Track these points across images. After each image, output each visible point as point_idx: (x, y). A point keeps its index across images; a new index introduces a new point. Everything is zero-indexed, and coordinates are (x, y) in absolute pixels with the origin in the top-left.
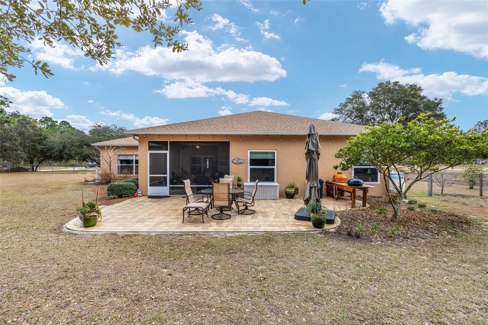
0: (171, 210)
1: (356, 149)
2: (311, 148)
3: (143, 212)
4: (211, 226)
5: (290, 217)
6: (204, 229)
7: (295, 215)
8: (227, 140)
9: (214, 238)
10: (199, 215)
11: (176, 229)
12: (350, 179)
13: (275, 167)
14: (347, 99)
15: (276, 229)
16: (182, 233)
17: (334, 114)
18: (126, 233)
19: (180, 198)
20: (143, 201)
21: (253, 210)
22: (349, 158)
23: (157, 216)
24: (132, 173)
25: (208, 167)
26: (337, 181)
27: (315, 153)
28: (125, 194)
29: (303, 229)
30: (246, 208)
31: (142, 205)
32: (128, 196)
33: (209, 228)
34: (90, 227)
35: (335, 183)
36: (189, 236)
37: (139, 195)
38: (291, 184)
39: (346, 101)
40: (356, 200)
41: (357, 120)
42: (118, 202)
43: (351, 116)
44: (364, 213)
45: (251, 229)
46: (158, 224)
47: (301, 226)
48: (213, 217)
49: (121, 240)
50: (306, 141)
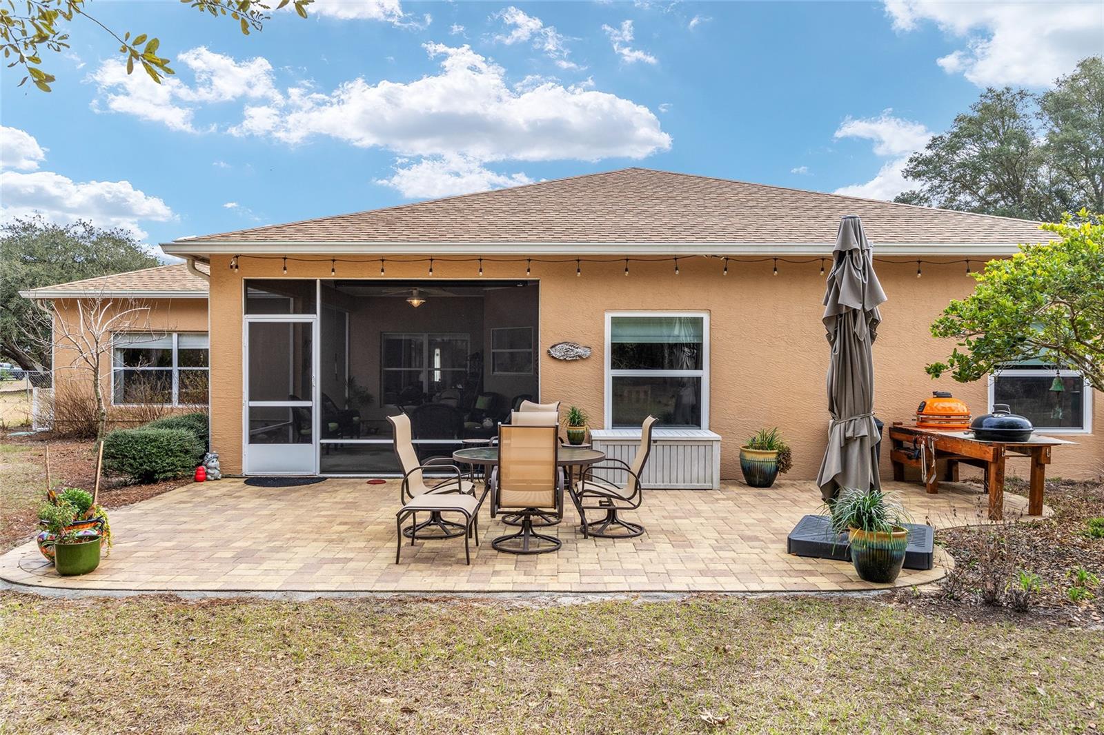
0: (341, 524)
1: (1010, 304)
2: (848, 299)
3: (245, 529)
4: (495, 573)
5: (770, 546)
6: (477, 582)
7: (789, 539)
8: (528, 277)
9: (517, 609)
10: (446, 538)
11: (378, 581)
12: (983, 415)
13: (704, 374)
14: (960, 119)
15: (730, 584)
16: (403, 596)
17: (910, 178)
18: (209, 595)
19: (361, 484)
20: (230, 495)
21: (633, 525)
22: (982, 336)
23: (297, 543)
24: (169, 400)
25: (437, 376)
26: (931, 423)
27: (861, 316)
28: (165, 472)
29: (824, 584)
30: (612, 516)
31: (235, 508)
32: (175, 478)
33: (494, 579)
34: (79, 575)
35: (924, 430)
36: (428, 604)
37: (212, 475)
38: (763, 436)
39: (955, 130)
40: (1004, 492)
41: (996, 201)
42: (144, 498)
43: (976, 184)
44: (1036, 535)
45: (640, 583)
46: (308, 568)
47: (815, 575)
48: (497, 545)
49: (200, 615)
50: (829, 277)
